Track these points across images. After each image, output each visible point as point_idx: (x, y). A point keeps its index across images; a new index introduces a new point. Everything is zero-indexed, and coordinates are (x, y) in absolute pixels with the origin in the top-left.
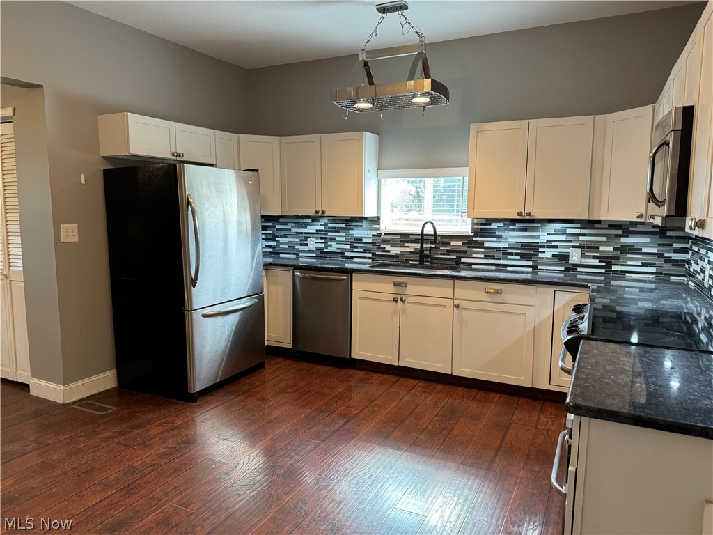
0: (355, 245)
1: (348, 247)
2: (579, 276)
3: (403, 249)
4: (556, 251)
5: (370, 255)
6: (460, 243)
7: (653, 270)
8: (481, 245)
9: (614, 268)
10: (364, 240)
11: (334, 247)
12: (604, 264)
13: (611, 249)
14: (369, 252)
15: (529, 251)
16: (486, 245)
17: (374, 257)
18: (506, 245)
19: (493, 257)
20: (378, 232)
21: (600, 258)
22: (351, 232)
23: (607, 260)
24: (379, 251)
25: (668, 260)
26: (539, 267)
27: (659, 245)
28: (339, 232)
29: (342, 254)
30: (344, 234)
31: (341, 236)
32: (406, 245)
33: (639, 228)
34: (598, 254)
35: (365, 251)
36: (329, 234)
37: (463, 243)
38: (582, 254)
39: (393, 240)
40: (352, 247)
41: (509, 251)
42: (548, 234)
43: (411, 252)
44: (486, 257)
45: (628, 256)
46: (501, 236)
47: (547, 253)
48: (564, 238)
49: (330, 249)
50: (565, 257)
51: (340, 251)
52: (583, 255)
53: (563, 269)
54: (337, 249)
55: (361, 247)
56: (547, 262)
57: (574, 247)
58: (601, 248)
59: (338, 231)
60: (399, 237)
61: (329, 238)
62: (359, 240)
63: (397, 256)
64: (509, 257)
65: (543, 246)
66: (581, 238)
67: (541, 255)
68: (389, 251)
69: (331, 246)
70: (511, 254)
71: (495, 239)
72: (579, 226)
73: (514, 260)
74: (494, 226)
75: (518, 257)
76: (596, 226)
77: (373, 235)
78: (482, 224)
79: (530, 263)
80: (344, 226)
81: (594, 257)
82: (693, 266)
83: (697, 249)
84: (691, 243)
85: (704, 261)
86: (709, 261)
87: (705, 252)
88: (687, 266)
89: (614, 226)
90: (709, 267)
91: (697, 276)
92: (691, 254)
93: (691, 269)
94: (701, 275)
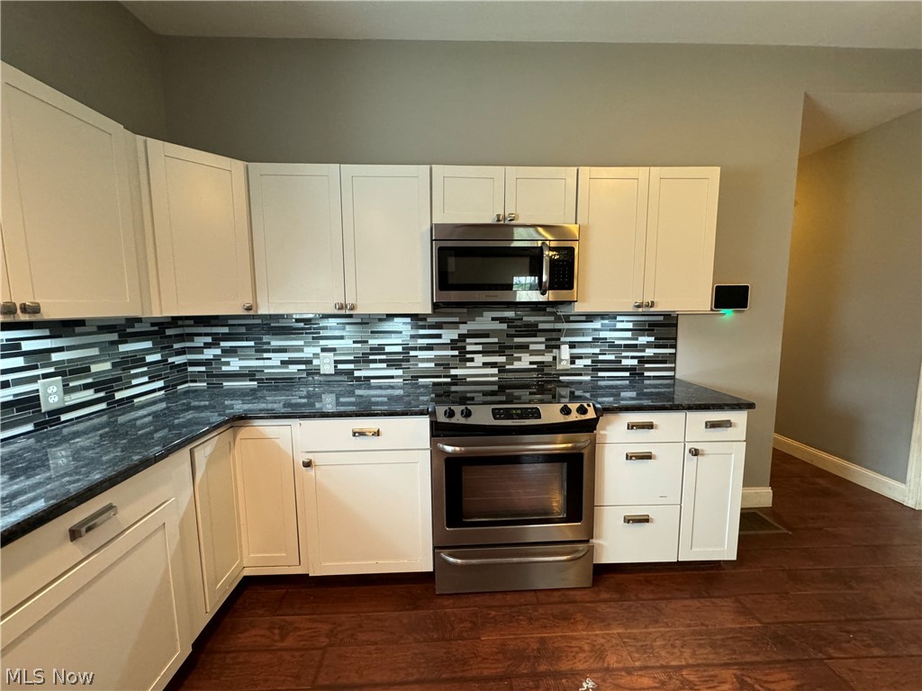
2: (65, 431)
7: (160, 384)
9: (118, 396)
12: (102, 394)
13: (107, 366)
21: (96, 386)
23: (106, 385)
25: (173, 366)
27: (163, 348)
33: (138, 328)
34: (90, 380)
38: (65, 385)
45: (133, 372)
48: (18, 362)
50: (29, 403)
52: (67, 390)
53: (31, 427)
57: (45, 376)
58: (94, 368)
66: (56, 357)
72: (47, 333)
76: (77, 330)
81: (86, 387)
82: (235, 364)
83: (252, 343)
84: (209, 339)
85: (302, 351)
86: (324, 350)
87: (301, 343)
88: (203, 369)
89: (105, 327)
90: (331, 354)
91: (266, 371)
92: (218, 352)
93: (224, 368)
94: (290, 366)
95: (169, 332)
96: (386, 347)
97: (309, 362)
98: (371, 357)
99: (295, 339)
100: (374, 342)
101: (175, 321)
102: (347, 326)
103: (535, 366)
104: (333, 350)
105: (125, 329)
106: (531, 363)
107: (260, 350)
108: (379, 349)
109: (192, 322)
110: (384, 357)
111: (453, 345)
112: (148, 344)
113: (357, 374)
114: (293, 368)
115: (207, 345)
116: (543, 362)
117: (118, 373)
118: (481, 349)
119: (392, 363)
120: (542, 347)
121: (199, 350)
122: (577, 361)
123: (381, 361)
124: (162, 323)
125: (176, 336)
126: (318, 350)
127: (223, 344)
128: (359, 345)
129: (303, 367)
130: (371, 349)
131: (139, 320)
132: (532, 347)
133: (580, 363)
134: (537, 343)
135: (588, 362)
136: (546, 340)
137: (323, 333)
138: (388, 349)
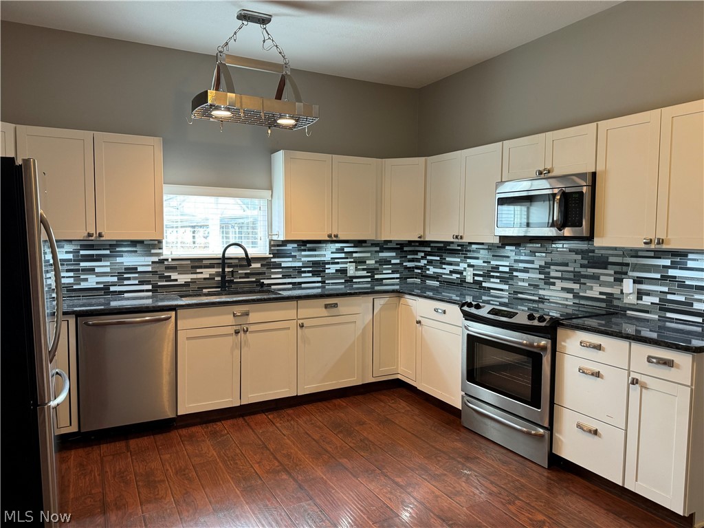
0: (126, 276)
1: (115, 279)
2: (354, 286)
3: (194, 276)
4: (338, 267)
5: (149, 287)
6: (258, 265)
7: (398, 275)
8: (278, 266)
9: (376, 277)
10: (140, 269)
11: (92, 282)
12: (370, 274)
13: (373, 262)
14: (148, 283)
15: (318, 268)
16: (283, 265)
17: (155, 289)
18: (300, 264)
19: (289, 276)
20: (162, 258)
21: (367, 270)
22: (119, 260)
23: (372, 271)
24: (163, 281)
25: (406, 268)
26: (327, 282)
27: (401, 257)
28: (100, 260)
29: (106, 289)
30: (108, 264)
31: (103, 267)
32: (198, 270)
33: (389, 246)
34: (365, 267)
35: (141, 283)
36: (83, 264)
37: (262, 265)
38: (356, 267)
39: (181, 266)
40: (121, 279)
41: (303, 269)
42: (332, 253)
43: (205, 279)
44: (284, 277)
45: (384, 267)
46: (295, 256)
47: (332, 269)
48: (343, 255)
49: (84, 285)
50: (344, 271)
51: (102, 286)
52: (357, 269)
53: (343, 281)
54: (97, 283)
55: (135, 278)
56: (332, 277)
57: (350, 262)
58: (368, 262)
59: (98, 258)
60: (189, 262)
61: (83, 270)
62: (133, 270)
63: (187, 284)
64: (303, 275)
65: (328, 263)
66: (355, 255)
67: (327, 271)
68: (176, 280)
69: (86, 280)
70: (305, 272)
71: (290, 259)
72: (352, 245)
73: (307, 277)
74: (290, 247)
75: (310, 275)
76: (364, 245)
77: (153, 262)
78: (278, 246)
79: (319, 279)
80: (107, 252)
81: (363, 270)
82: (432, 270)
83: (438, 258)
84: (423, 254)
85: (459, 266)
86: (470, 266)
87: (459, 260)
88: (419, 271)
89: (375, 244)
90: (472, 269)
91: (443, 276)
92: (425, 262)
93: (428, 272)
94: (454, 275)
95: (405, 249)
96: (500, 267)
97: (461, 273)
98: (492, 274)
99: (455, 257)
100: (494, 263)
101: (410, 243)
102: (481, 251)
103: (604, 297)
104: (472, 266)
105: (383, 246)
106: (601, 293)
107: (443, 262)
108: (496, 268)
109: (417, 244)
110: (498, 274)
111: (541, 270)
112: (394, 254)
113: (484, 284)
114: (455, 276)
115: (423, 258)
116: (612, 294)
117: (377, 265)
118: (560, 276)
119: (503, 280)
120: (611, 279)
121: (418, 260)
122: (645, 298)
123: (497, 277)
124: (403, 244)
125: (410, 251)
126: (466, 266)
127: (428, 257)
128: (486, 264)
129: (459, 276)
130: (492, 268)
131: (390, 241)
132: (602, 278)
133: (647, 300)
134: (607, 275)
135: (656, 300)
136: (615, 273)
137: (469, 255)
138: (501, 269)
